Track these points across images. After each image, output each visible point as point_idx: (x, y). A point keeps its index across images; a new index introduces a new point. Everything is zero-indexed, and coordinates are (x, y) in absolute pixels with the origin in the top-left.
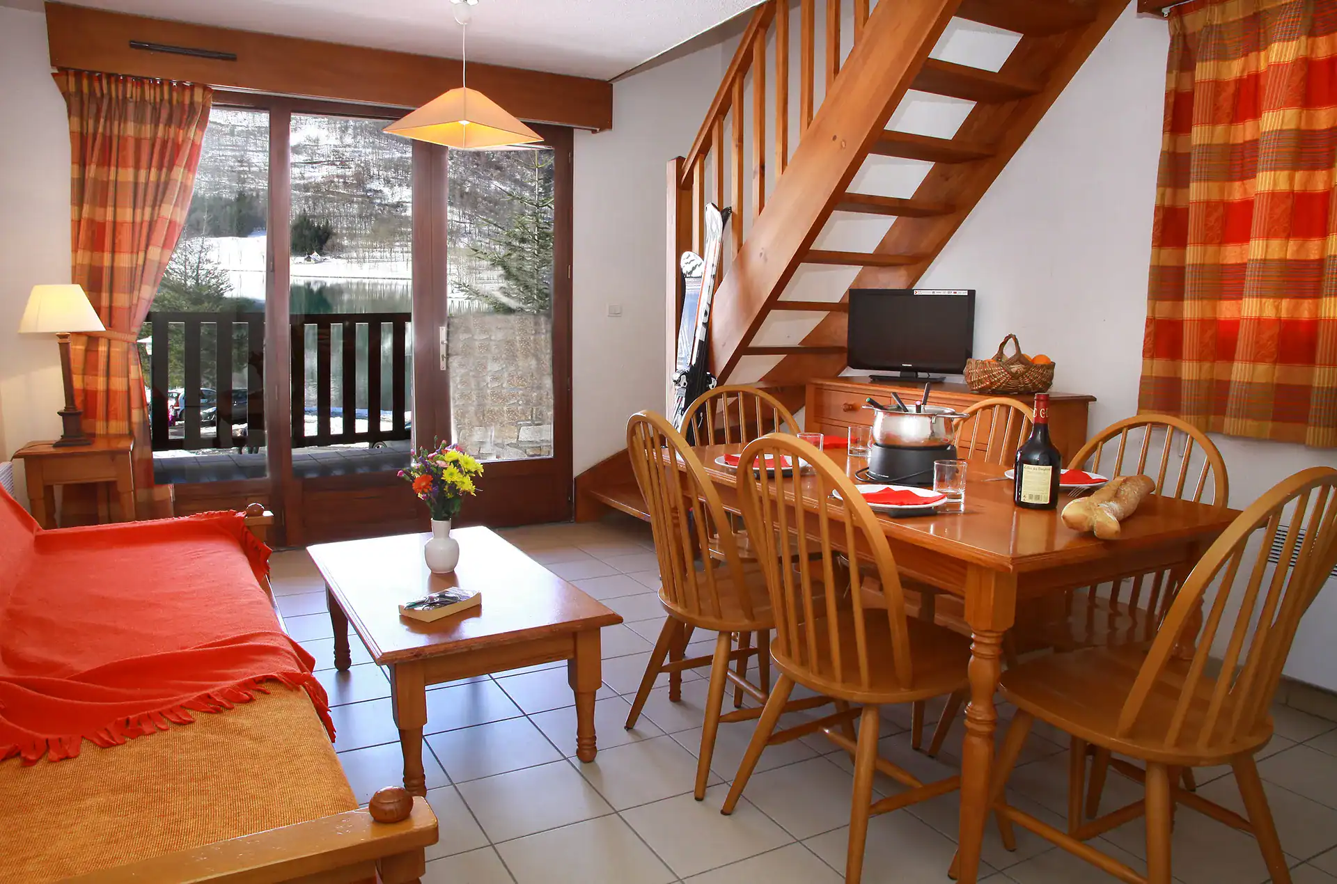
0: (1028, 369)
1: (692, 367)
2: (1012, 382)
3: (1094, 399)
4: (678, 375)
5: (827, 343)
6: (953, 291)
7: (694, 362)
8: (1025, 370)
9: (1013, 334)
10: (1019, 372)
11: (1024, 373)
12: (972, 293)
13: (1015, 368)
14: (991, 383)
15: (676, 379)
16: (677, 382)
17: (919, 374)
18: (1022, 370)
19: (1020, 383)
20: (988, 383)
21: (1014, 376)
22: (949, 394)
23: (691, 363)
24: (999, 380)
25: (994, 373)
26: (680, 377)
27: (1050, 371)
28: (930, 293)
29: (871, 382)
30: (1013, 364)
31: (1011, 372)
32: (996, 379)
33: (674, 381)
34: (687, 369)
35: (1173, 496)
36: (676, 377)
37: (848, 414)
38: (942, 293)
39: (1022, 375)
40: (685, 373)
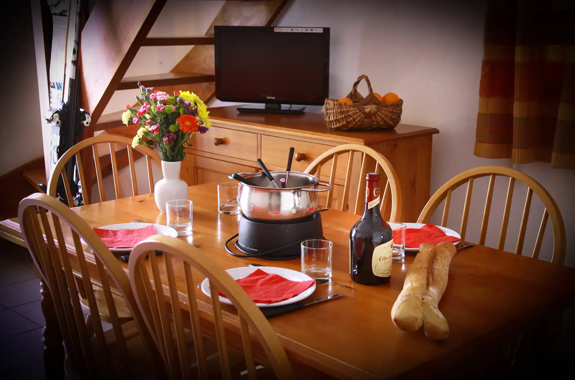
0: (379, 109)
1: (64, 106)
2: (366, 120)
3: (436, 131)
4: (51, 114)
5: (197, 71)
6: (310, 29)
7: (66, 100)
8: (377, 110)
9: (366, 75)
10: (372, 112)
11: (376, 112)
12: (327, 31)
13: (368, 109)
14: (348, 122)
15: (49, 118)
16: (49, 121)
17: (282, 105)
18: (375, 110)
19: (373, 121)
20: (345, 122)
21: (369, 115)
22: (310, 134)
23: (63, 101)
24: (354, 120)
25: (350, 113)
26: (52, 116)
27: (399, 109)
28: (289, 30)
29: (240, 115)
30: (366, 105)
31: (365, 112)
32: (351, 119)
33: (47, 120)
34: (60, 107)
35: (497, 247)
36: (49, 116)
37: (221, 147)
38: (300, 30)
39: (375, 114)
40: (57, 112)
